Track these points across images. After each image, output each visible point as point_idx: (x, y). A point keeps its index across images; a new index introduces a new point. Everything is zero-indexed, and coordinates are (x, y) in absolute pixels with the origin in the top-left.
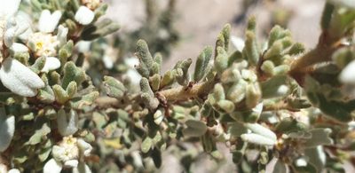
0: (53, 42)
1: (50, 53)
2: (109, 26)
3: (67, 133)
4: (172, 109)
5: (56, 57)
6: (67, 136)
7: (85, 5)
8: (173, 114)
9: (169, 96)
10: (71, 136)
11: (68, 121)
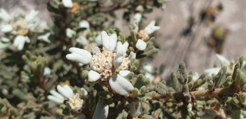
0: (126, 61)
1: (125, 68)
2: (152, 50)
3: (135, 115)
4: (196, 102)
5: (129, 70)
6: (135, 117)
7: (141, 38)
8: (196, 106)
9: (197, 95)
10: (137, 117)
11: (136, 108)
